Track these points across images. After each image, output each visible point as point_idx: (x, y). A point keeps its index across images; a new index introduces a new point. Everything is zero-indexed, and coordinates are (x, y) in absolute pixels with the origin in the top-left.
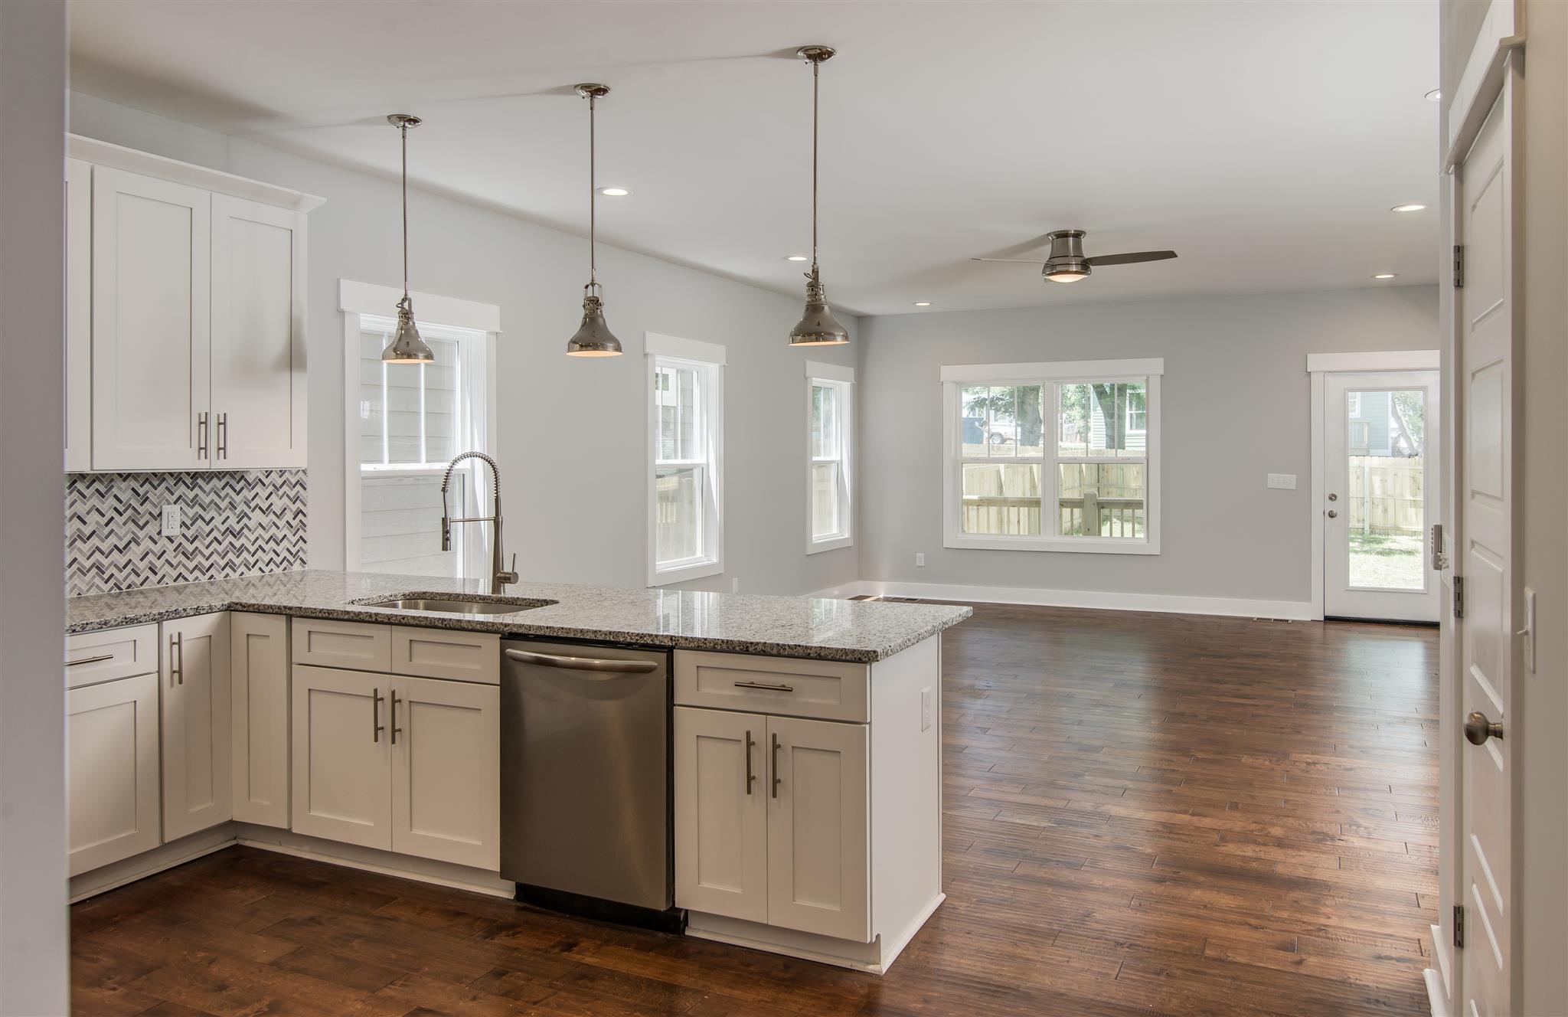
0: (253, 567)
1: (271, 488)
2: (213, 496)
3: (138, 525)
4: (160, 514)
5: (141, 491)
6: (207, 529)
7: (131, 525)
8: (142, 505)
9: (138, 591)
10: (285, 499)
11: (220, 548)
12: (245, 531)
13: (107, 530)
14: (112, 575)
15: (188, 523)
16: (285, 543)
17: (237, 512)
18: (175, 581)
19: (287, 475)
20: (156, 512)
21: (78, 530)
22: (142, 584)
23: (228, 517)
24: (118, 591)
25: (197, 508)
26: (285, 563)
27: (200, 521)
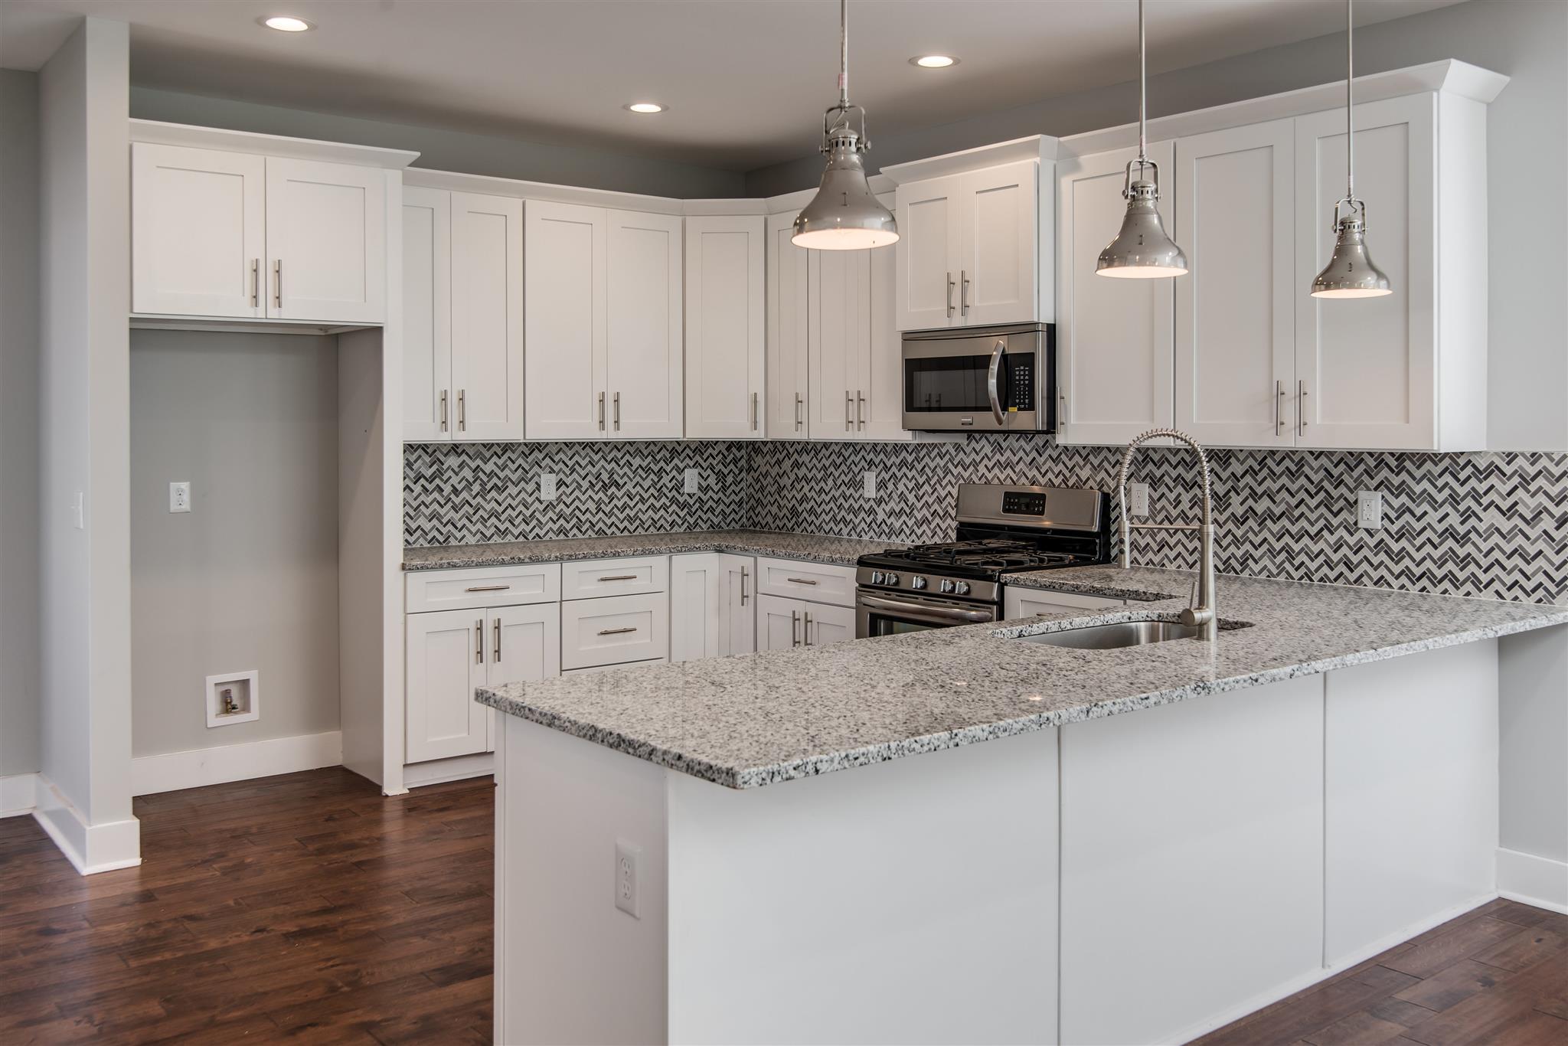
0: (1486, 587)
1: (1516, 480)
2: (1425, 484)
3: (1331, 512)
4: (1356, 502)
5: (1336, 472)
6: (1418, 526)
7: (1323, 510)
8: (1335, 488)
9: (1330, 586)
10: (1541, 498)
11: (1436, 554)
12: (1473, 536)
13: (1297, 513)
14: (1303, 563)
15: (1393, 515)
16: (1540, 562)
17: (1462, 508)
18: (1375, 584)
19: (1544, 462)
20: (1352, 498)
21: (1268, 508)
22: (1336, 580)
23: (1447, 515)
24: (1308, 582)
25: (1404, 498)
26: (1541, 593)
27: (1407, 516)
